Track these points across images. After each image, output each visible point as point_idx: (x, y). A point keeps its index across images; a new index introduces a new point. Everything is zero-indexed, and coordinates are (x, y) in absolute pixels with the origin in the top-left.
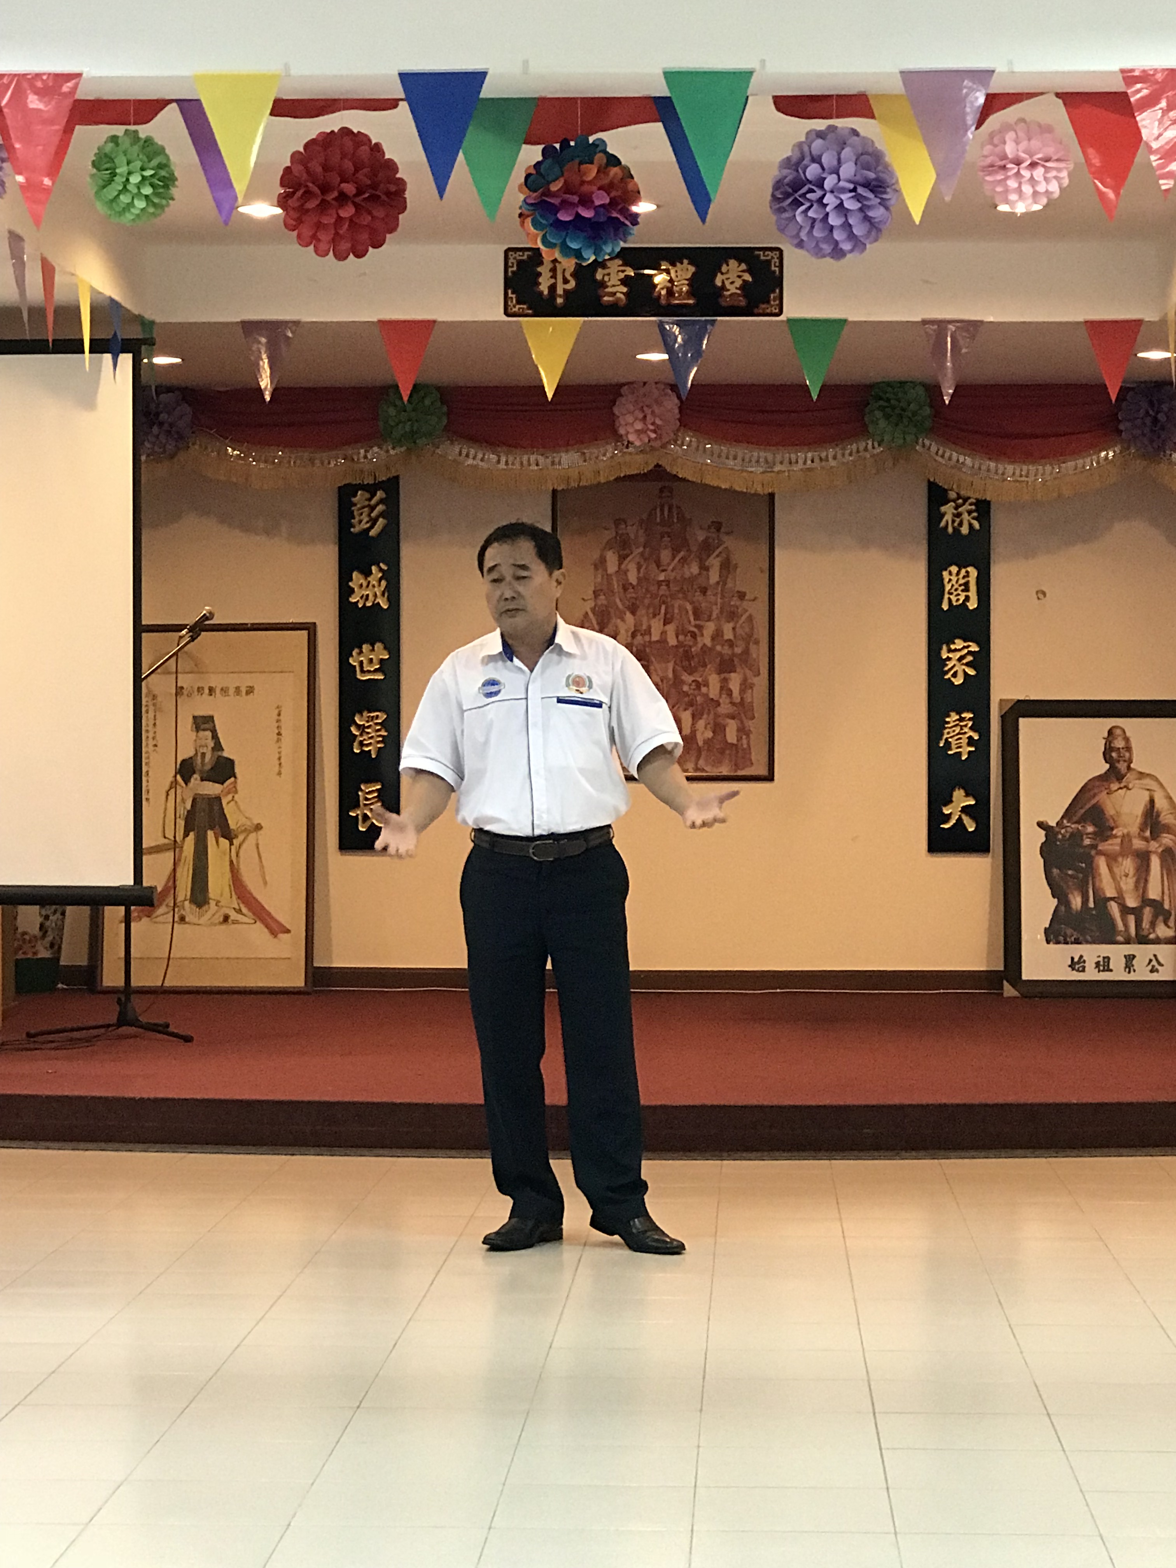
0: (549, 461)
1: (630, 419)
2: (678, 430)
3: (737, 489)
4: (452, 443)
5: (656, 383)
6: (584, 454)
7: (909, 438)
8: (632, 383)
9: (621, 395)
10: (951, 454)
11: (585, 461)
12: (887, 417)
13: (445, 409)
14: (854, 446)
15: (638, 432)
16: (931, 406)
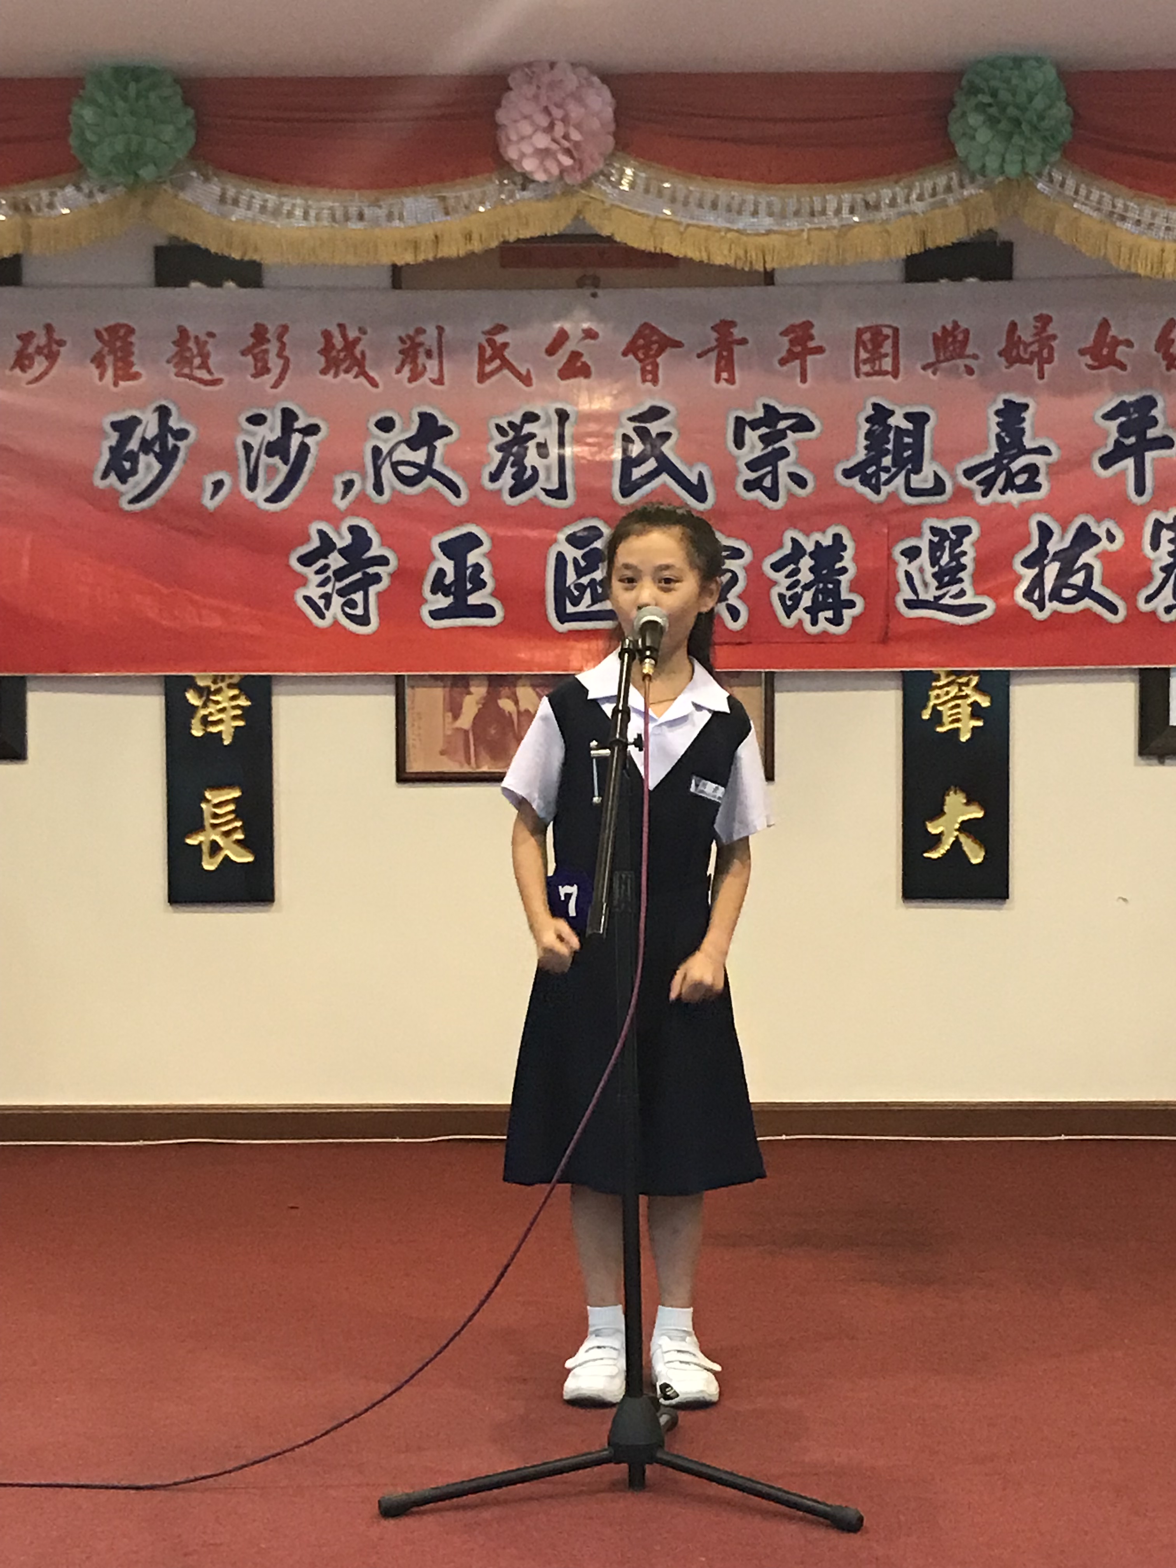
0: (382, 212)
1: (526, 128)
2: (613, 154)
3: (719, 260)
4: (207, 179)
5: (574, 65)
6: (443, 199)
7: (1032, 163)
8: (529, 65)
9: (509, 89)
10: (1101, 197)
11: (447, 213)
12: (992, 122)
13: (191, 112)
14: (928, 185)
15: (544, 154)
16: (1068, 104)
